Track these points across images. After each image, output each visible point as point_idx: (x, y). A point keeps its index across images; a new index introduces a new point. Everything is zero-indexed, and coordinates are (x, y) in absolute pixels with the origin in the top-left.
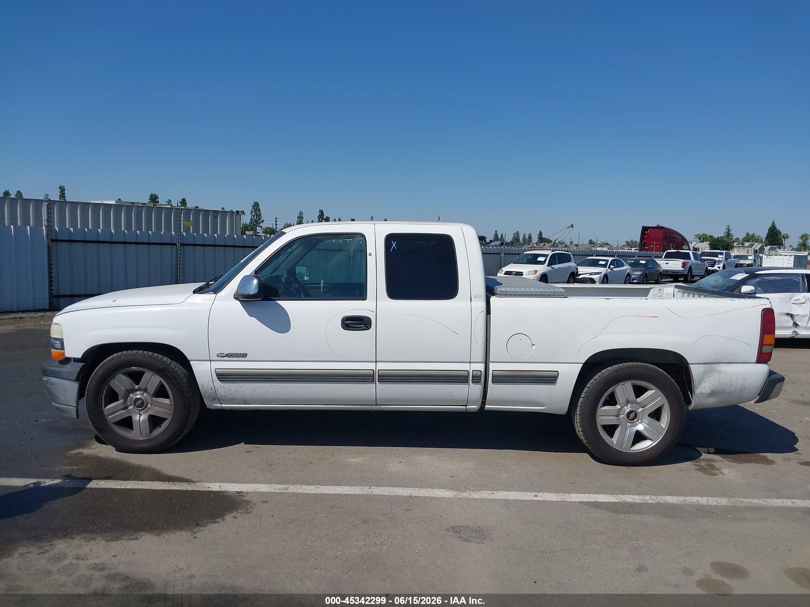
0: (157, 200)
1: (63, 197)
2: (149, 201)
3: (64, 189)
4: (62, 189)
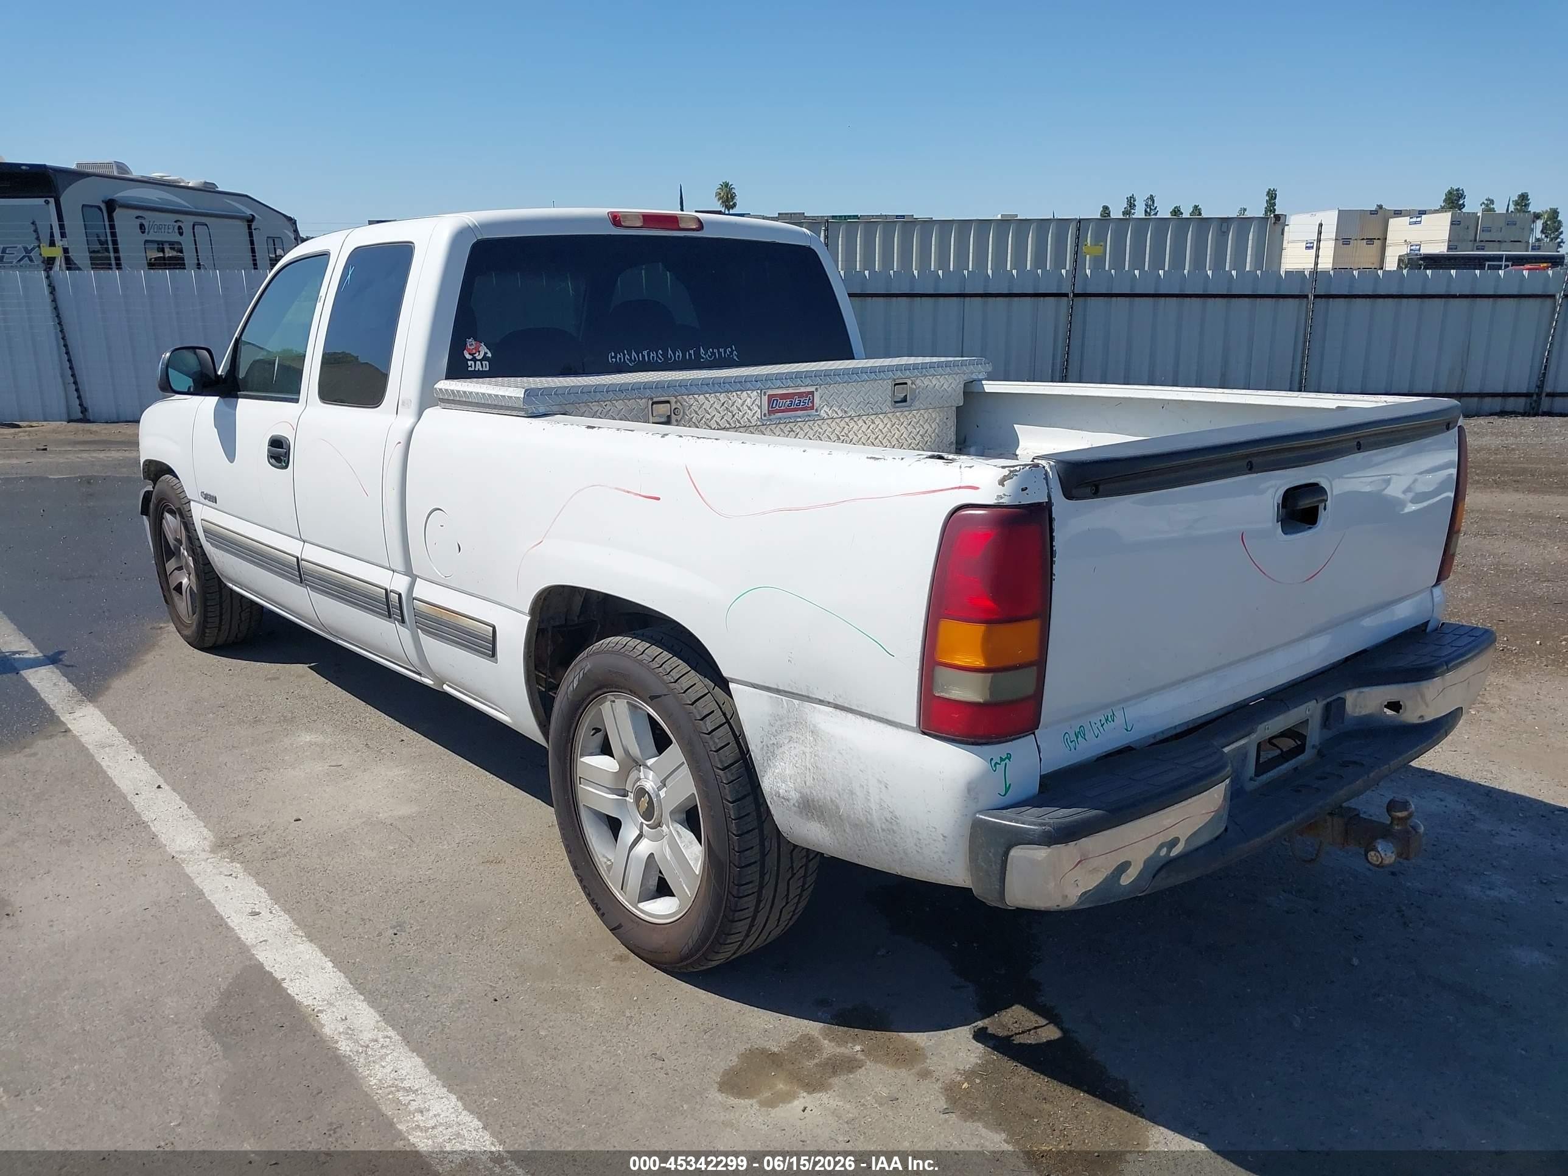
0: (1461, 202)
1: (1271, 211)
2: (1443, 205)
3: (1276, 195)
4: (1272, 196)
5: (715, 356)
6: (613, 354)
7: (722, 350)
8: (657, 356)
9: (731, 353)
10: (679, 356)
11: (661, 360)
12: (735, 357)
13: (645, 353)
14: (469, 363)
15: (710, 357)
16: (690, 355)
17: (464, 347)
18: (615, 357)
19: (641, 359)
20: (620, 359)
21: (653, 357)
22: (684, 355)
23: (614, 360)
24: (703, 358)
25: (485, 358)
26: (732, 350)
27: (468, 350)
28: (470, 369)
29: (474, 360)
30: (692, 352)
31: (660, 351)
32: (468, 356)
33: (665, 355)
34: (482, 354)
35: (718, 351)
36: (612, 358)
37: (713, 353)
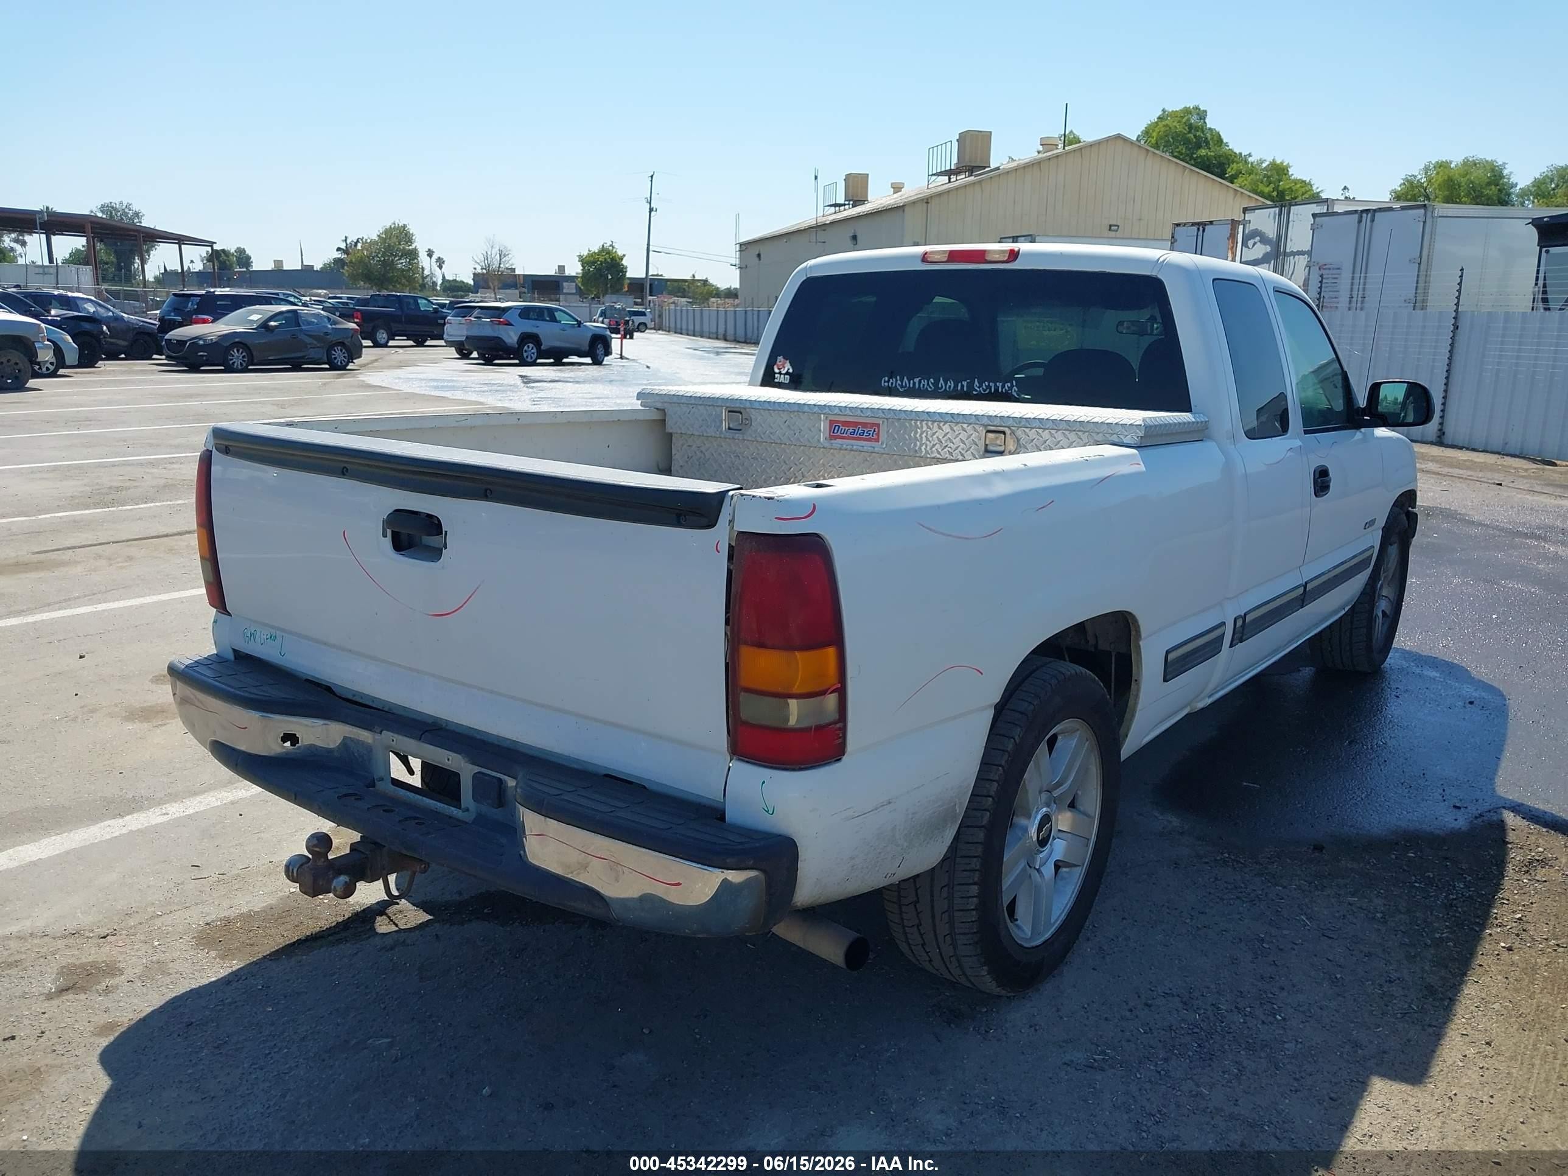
5: (991, 390)
6: (887, 379)
7: (999, 384)
8: (928, 384)
9: (1011, 388)
10: (950, 386)
11: (930, 387)
12: (1014, 394)
13: (917, 380)
14: (776, 376)
15: (984, 391)
16: (962, 386)
17: (775, 363)
18: (888, 381)
19: (911, 386)
20: (892, 383)
21: (924, 385)
22: (956, 386)
23: (886, 384)
24: (976, 391)
25: (787, 373)
26: (1012, 386)
27: (778, 366)
28: (776, 380)
29: (780, 373)
30: (965, 383)
31: (932, 380)
32: (776, 370)
33: (936, 384)
34: (786, 370)
35: (995, 385)
36: (885, 382)
37: (989, 387)
